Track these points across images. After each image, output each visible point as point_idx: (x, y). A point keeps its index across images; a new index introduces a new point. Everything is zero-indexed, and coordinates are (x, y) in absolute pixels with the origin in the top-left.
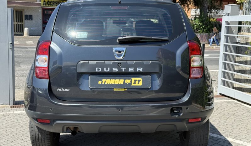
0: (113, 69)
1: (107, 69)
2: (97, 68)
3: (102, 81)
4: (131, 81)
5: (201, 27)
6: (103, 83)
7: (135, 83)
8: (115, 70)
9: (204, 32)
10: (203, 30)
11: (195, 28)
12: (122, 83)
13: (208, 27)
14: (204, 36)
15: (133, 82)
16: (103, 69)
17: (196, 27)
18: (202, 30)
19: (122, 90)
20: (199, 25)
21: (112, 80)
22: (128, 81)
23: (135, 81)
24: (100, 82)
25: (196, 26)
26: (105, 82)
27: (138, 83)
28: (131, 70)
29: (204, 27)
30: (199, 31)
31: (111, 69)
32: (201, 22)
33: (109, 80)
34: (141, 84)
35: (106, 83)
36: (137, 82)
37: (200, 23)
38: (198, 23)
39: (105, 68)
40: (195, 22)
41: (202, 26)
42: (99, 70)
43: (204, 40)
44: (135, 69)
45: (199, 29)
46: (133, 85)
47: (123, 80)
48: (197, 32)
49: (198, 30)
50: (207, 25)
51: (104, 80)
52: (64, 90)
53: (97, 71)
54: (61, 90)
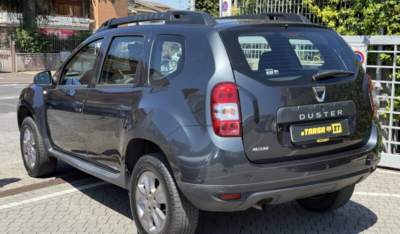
0: (317, 114)
1: (311, 116)
2: (300, 116)
3: (305, 132)
4: (332, 128)
5: (33, 44)
6: (306, 134)
7: (335, 130)
8: (319, 115)
9: (37, 52)
10: (36, 49)
11: (23, 45)
12: (324, 132)
13: (44, 43)
14: (38, 59)
15: (334, 129)
16: (307, 116)
17: (24, 43)
18: (34, 48)
19: (325, 141)
20: (29, 39)
21: (314, 129)
22: (329, 129)
23: (335, 127)
24: (302, 134)
25: (23, 41)
26: (308, 132)
27: (339, 130)
28: (332, 114)
29: (36, 43)
30: (29, 50)
31: (315, 116)
32: (30, 35)
33: (311, 129)
34: (340, 131)
35: (309, 134)
36: (337, 128)
37: (29, 37)
38: (27, 36)
39: (309, 115)
40: (21, 35)
41: (33, 41)
42: (302, 117)
43: (39, 64)
44: (336, 113)
45: (30, 46)
46: (334, 132)
47: (324, 128)
48: (27, 52)
49: (27, 49)
50: (40, 41)
51: (306, 130)
52: (261, 150)
53: (301, 119)
54: (257, 150)
